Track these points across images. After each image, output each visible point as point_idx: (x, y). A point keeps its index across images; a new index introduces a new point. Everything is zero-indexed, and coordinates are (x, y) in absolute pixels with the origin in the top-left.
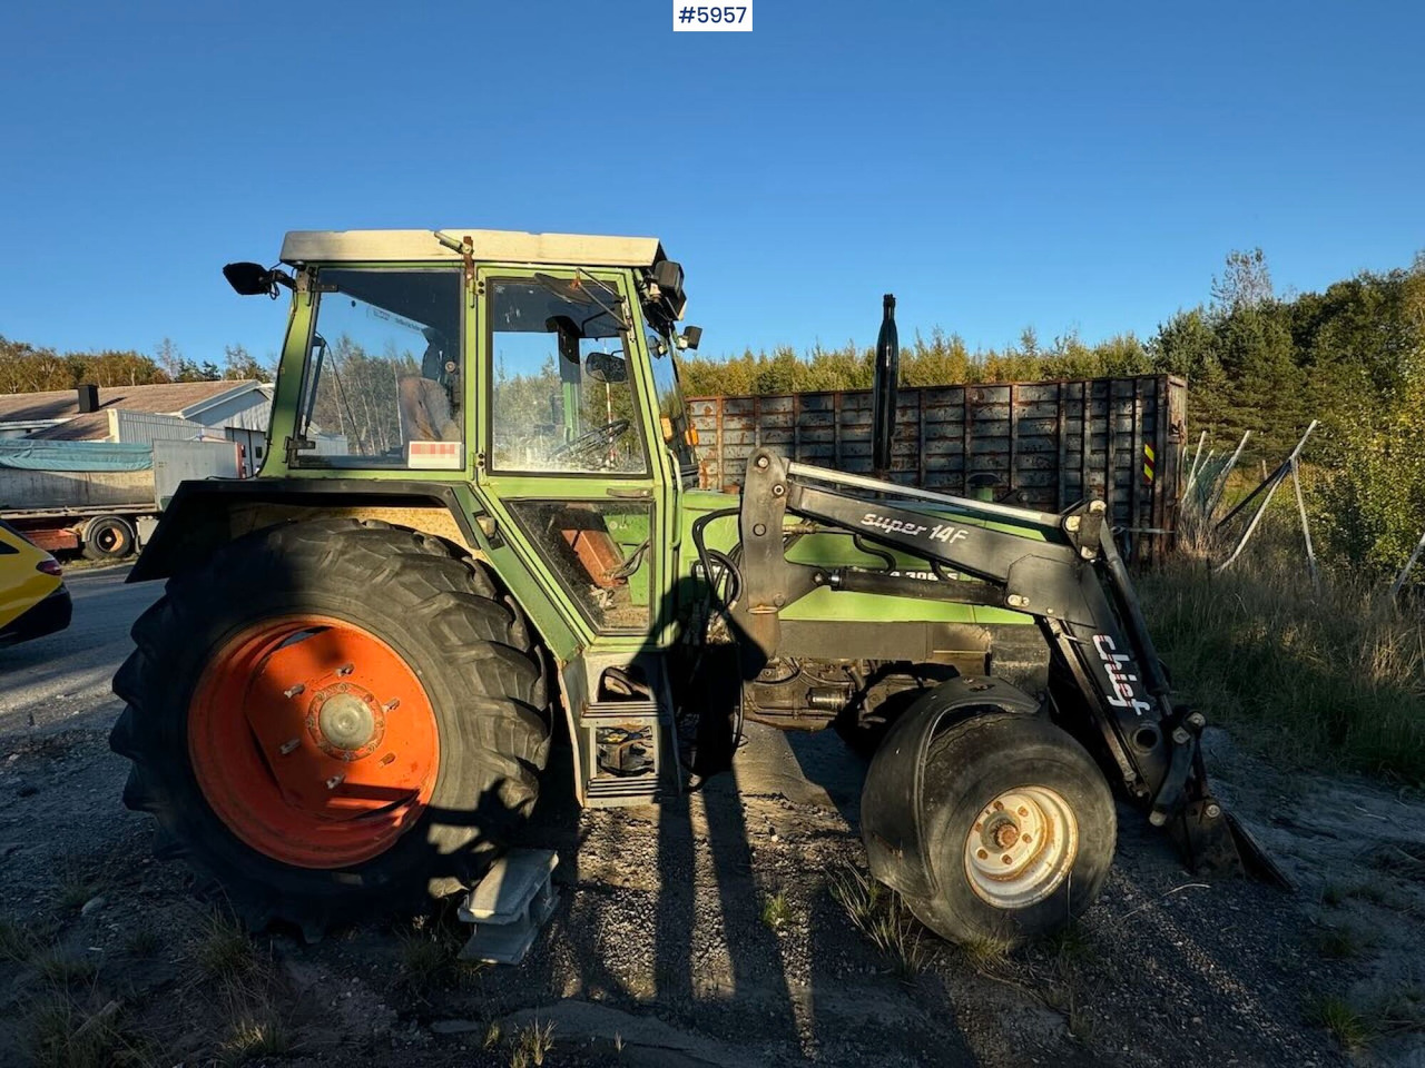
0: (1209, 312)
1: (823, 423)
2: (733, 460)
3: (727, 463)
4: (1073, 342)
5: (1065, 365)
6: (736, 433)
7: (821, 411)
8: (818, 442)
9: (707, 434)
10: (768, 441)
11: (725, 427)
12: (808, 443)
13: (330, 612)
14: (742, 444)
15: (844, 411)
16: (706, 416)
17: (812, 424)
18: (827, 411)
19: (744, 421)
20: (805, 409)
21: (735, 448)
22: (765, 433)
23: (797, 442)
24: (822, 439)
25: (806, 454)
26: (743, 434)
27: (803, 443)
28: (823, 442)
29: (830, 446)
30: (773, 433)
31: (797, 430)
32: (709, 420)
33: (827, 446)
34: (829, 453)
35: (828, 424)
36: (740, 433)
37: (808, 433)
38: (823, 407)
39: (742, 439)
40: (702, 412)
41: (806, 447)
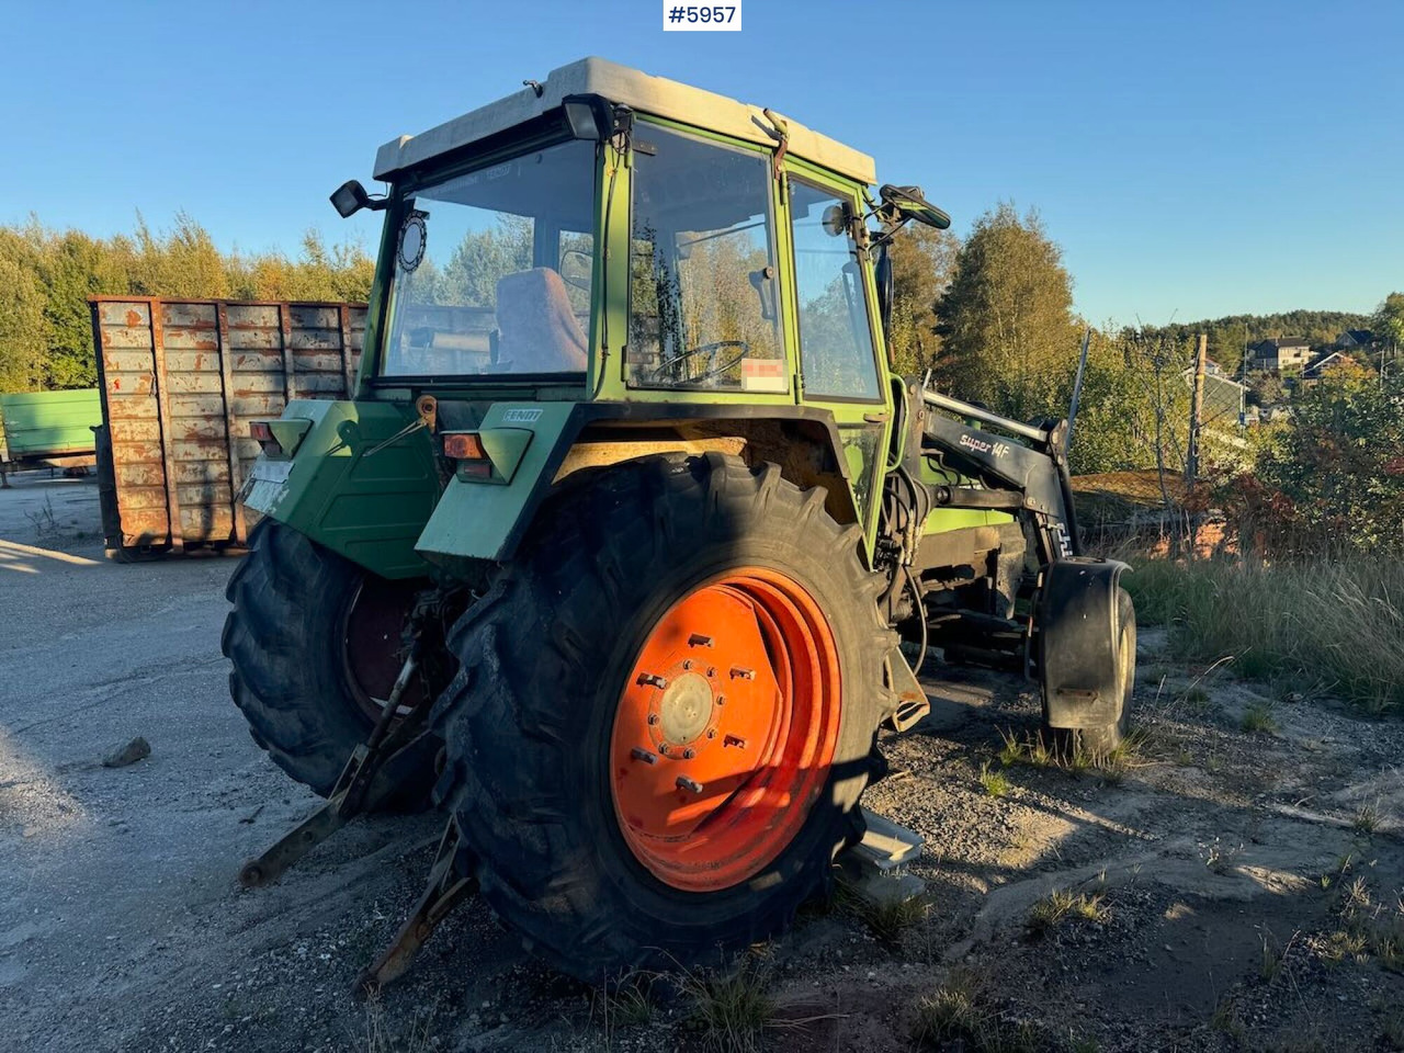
0: (499, 238)
1: (324, 345)
2: (182, 395)
3: (174, 400)
4: (358, 254)
5: (357, 282)
6: (187, 354)
7: (319, 329)
8: (318, 372)
9: (135, 354)
10: (240, 368)
11: (166, 345)
12: (304, 373)
13: (763, 562)
14: (198, 371)
15: (353, 330)
16: (130, 326)
17: (309, 346)
18: (329, 329)
19: (201, 337)
20: (296, 325)
21: (188, 377)
22: (237, 357)
23: (289, 369)
24: (323, 367)
25: (303, 388)
26: (199, 358)
27: (297, 372)
28: (325, 372)
29: (337, 377)
30: (248, 356)
31: (288, 353)
32: (133, 332)
33: (331, 376)
34: (335, 387)
35: (332, 347)
36: (194, 355)
37: (304, 358)
38: (323, 324)
39: (199, 363)
40: (123, 319)
41: (303, 378)
